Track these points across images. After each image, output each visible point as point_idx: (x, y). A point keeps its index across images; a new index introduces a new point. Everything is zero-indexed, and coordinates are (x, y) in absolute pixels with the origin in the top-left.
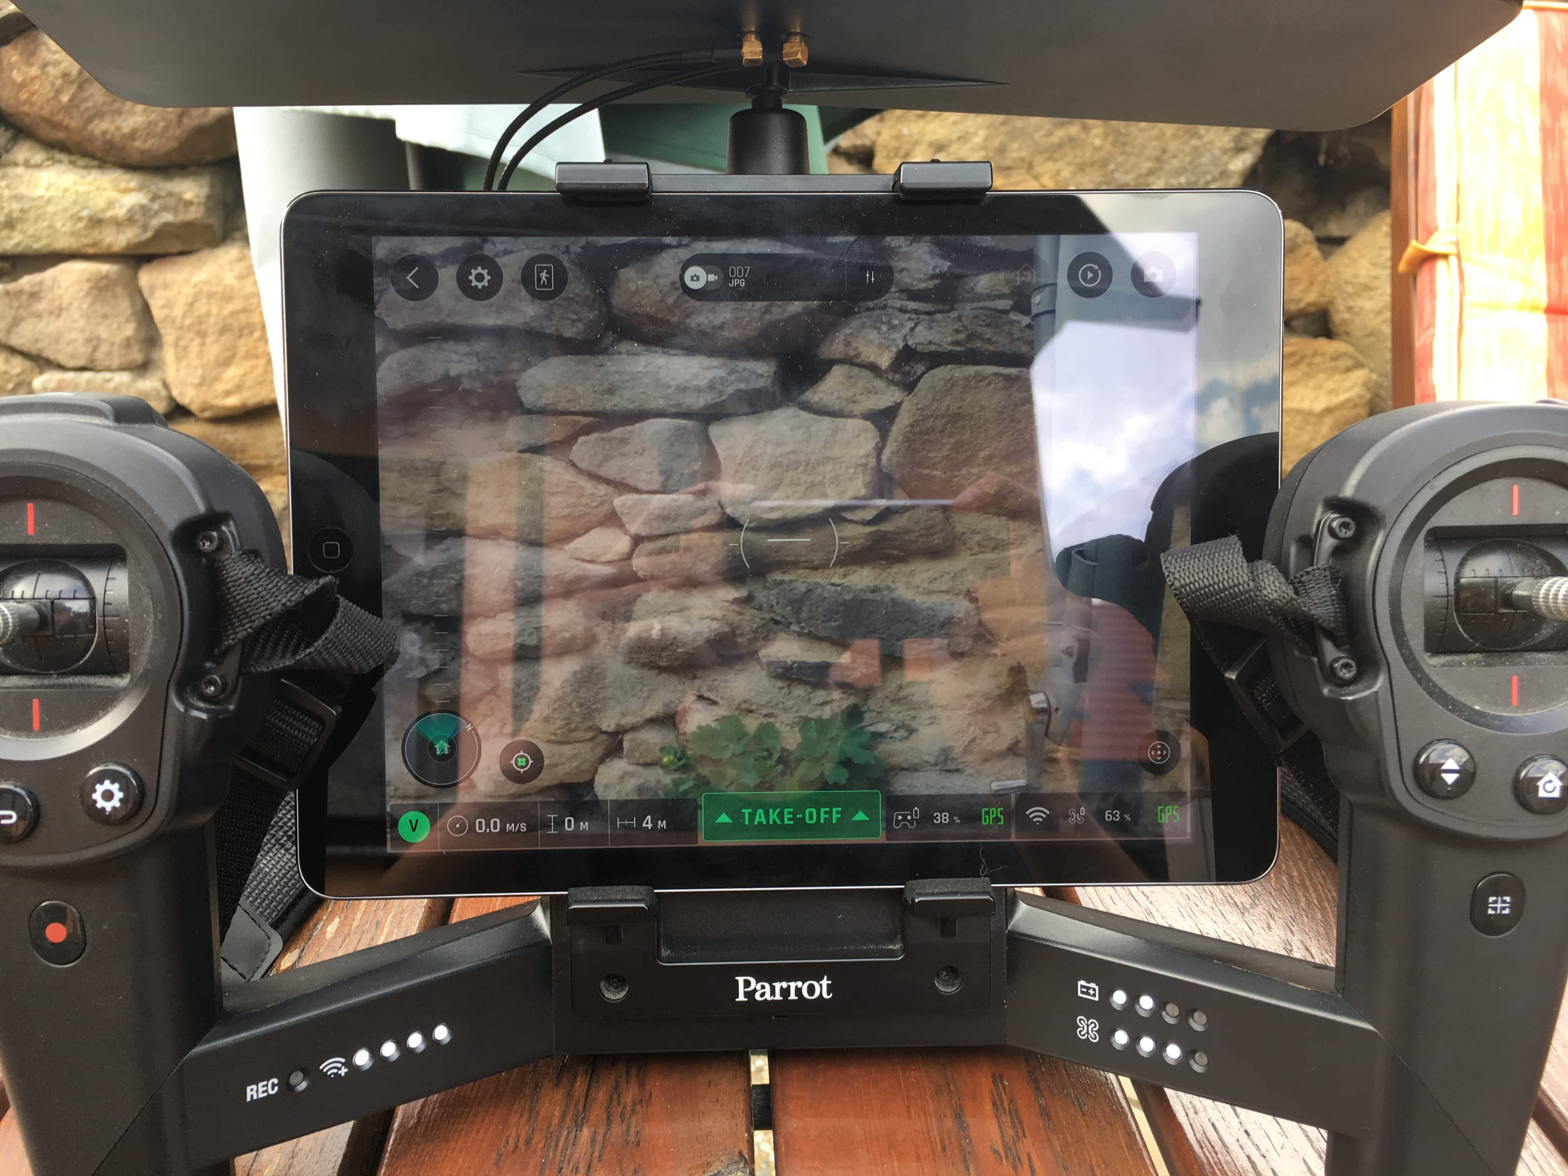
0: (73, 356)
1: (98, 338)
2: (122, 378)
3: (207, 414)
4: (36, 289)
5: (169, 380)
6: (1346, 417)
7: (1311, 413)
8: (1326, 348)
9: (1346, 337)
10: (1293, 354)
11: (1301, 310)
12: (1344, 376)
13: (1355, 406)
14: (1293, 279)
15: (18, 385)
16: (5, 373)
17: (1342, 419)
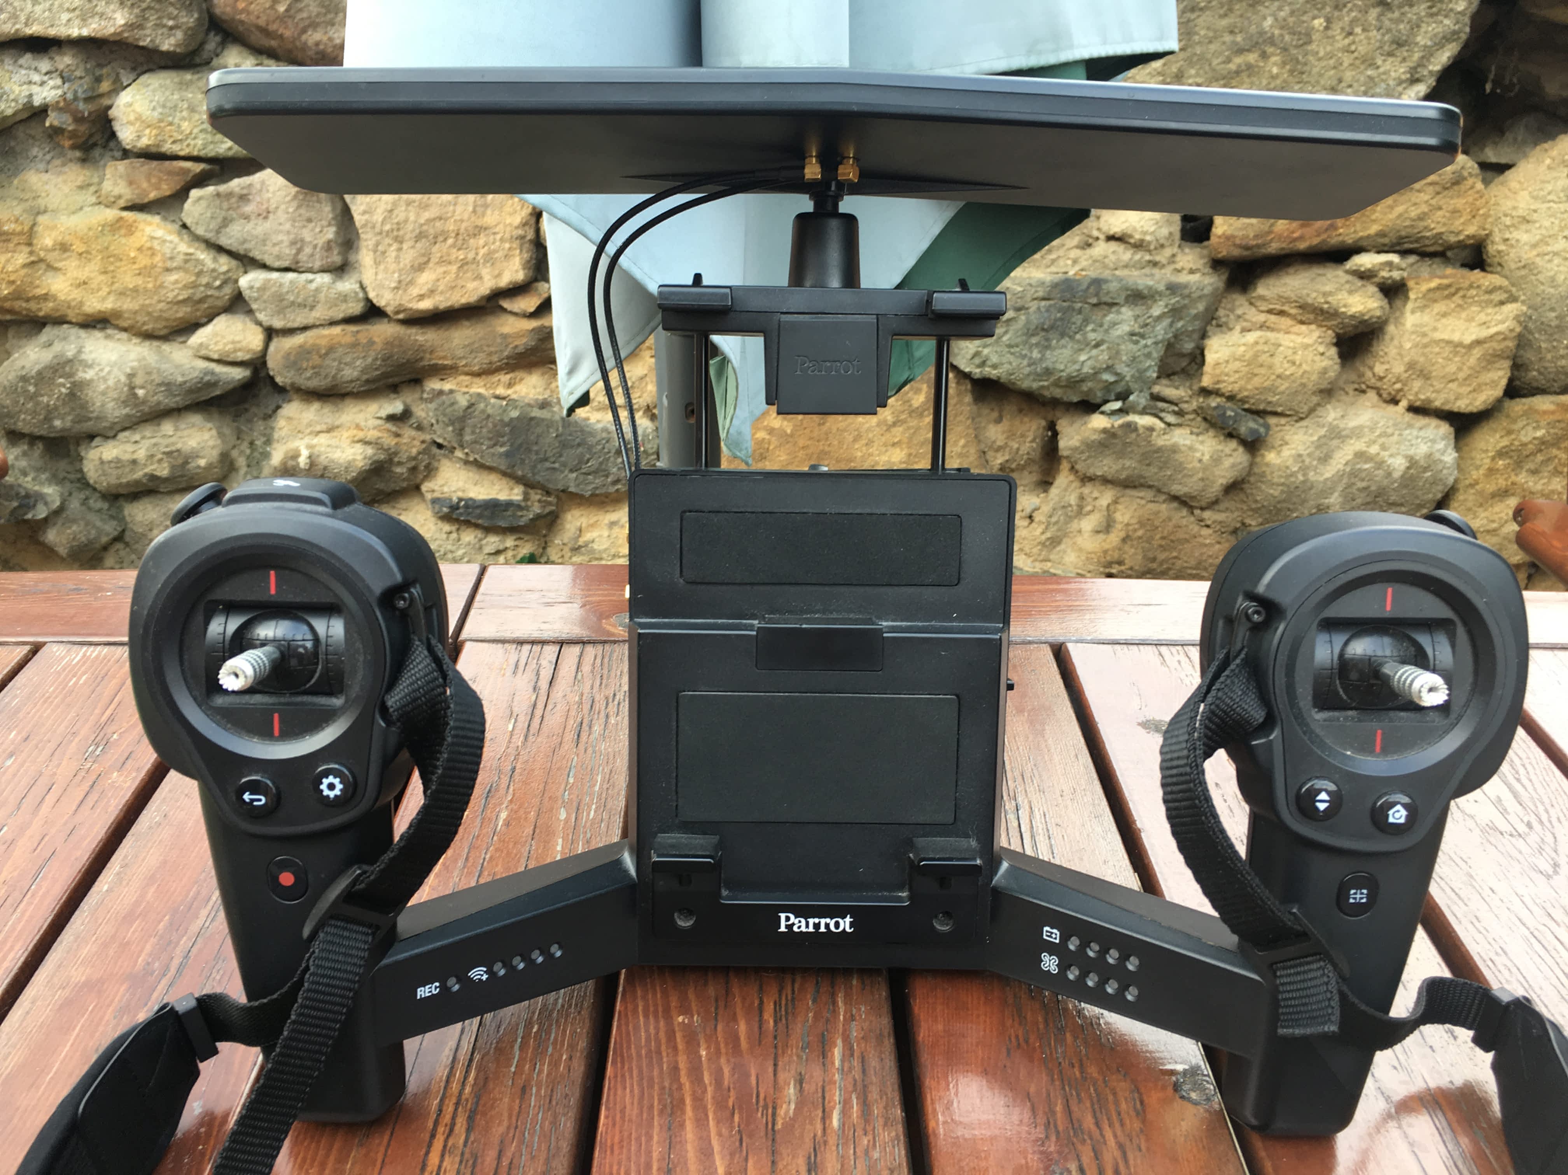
0: (278, 257)
1: (302, 240)
2: (324, 279)
3: (401, 316)
4: (245, 192)
5: (366, 282)
6: (1494, 350)
7: (1460, 344)
8: (1482, 281)
9: (1499, 269)
10: (1449, 286)
11: (1459, 242)
12: (1497, 309)
13: (1505, 339)
14: (1455, 212)
15: (225, 282)
16: (214, 270)
17: (1491, 351)
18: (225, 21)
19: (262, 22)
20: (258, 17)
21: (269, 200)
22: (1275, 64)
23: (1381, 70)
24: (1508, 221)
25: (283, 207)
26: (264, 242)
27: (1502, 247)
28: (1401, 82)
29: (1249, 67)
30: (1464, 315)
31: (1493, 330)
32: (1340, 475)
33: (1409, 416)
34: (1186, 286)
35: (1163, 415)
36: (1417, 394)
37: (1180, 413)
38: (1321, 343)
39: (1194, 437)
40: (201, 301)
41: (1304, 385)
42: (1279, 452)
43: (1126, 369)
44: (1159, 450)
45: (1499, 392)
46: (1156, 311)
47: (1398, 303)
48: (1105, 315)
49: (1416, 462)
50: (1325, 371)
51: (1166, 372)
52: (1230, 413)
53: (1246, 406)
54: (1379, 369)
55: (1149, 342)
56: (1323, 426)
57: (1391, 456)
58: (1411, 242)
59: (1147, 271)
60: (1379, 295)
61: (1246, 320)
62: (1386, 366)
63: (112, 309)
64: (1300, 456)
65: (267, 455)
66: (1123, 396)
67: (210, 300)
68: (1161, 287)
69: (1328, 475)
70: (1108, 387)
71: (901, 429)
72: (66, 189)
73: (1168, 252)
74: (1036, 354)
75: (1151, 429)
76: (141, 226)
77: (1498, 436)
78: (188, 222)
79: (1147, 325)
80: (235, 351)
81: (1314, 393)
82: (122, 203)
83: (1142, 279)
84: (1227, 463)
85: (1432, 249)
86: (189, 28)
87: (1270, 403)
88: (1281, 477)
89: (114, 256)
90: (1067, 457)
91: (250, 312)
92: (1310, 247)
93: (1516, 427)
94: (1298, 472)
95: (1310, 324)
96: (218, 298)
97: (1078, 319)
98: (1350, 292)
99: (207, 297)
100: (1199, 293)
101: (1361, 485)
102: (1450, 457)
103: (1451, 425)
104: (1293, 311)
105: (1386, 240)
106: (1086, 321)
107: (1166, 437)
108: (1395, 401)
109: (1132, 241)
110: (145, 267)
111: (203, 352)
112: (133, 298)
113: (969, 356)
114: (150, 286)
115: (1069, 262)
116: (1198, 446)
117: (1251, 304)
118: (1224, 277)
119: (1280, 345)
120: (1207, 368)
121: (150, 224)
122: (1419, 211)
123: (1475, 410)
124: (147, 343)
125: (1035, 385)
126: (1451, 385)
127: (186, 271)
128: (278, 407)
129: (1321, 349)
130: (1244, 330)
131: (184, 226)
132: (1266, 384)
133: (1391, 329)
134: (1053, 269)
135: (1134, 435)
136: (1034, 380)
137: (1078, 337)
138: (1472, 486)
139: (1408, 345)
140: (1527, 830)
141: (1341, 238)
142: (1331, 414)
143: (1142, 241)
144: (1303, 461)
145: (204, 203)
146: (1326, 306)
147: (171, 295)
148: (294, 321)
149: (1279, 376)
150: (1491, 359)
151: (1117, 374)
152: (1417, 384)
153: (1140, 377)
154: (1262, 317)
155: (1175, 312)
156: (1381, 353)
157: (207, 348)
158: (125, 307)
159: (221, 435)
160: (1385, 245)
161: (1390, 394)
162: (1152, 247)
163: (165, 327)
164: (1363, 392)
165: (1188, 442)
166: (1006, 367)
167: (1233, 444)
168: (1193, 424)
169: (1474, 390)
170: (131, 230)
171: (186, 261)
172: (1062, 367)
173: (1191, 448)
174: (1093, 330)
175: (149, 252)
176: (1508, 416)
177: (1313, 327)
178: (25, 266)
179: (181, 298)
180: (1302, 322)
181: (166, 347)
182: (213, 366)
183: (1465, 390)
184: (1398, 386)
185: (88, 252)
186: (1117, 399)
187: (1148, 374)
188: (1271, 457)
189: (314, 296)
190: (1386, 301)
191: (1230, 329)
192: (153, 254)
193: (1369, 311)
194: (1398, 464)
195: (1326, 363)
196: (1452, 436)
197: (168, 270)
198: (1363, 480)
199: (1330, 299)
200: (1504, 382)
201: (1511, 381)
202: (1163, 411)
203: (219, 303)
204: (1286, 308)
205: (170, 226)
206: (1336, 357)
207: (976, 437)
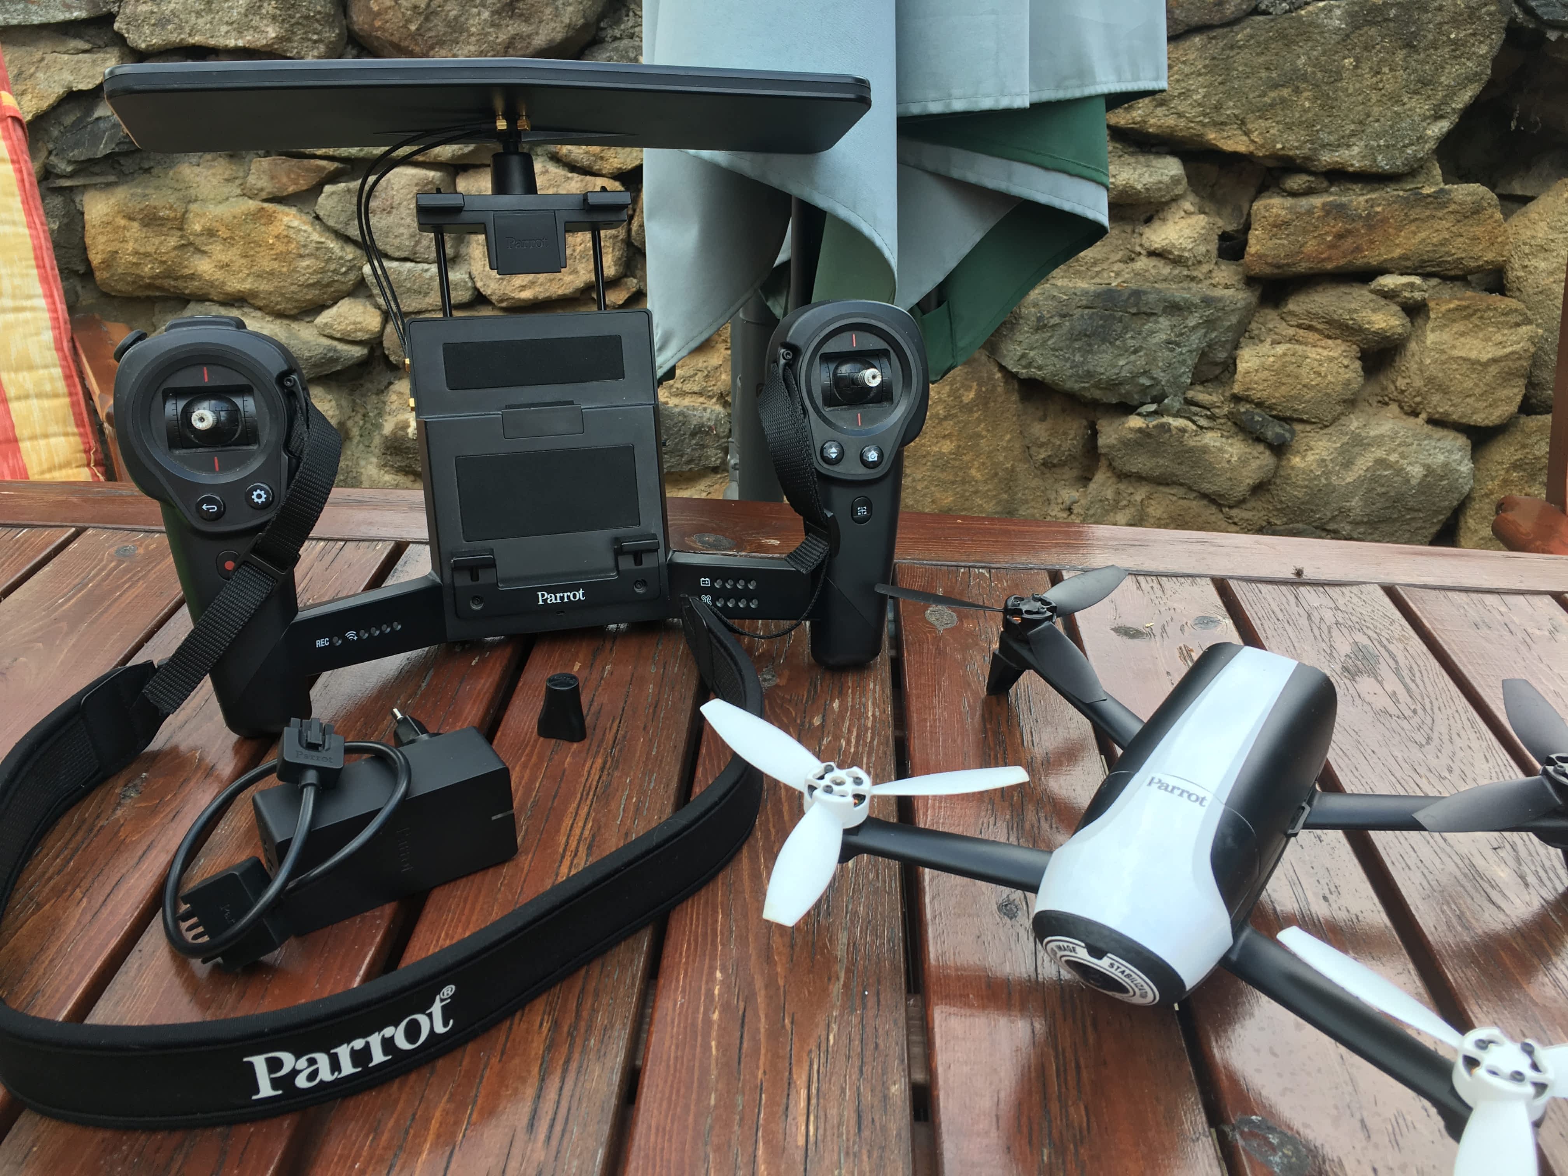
0: (398, 248)
3: (504, 304)
5: (475, 273)
6: (1509, 368)
7: (1478, 362)
8: (1498, 304)
9: (1518, 294)
10: (1467, 307)
11: (1479, 266)
12: (1513, 330)
13: (1519, 359)
14: (1475, 239)
15: (350, 269)
16: (341, 258)
17: (1506, 369)
18: (361, 37)
19: (395, 39)
20: (392, 34)
21: (393, 197)
22: (1307, 99)
23: (1407, 106)
24: (1527, 249)
25: (405, 203)
26: (387, 234)
27: (1521, 274)
28: (1425, 118)
29: (1283, 101)
30: (1481, 335)
31: (1509, 350)
32: (1361, 480)
33: (1428, 428)
34: (1220, 300)
35: (1195, 418)
36: (1435, 406)
37: (1212, 418)
38: (1345, 357)
39: (1224, 440)
40: (328, 285)
41: (1328, 395)
42: (1304, 457)
43: (1162, 374)
44: (1191, 450)
45: (1513, 408)
46: (1192, 322)
47: (1420, 321)
48: (1144, 324)
49: (1434, 470)
50: (1348, 383)
51: (1200, 379)
52: (1257, 418)
53: (1274, 413)
54: (1401, 383)
55: (1184, 350)
56: (1347, 434)
57: (1410, 464)
58: (1433, 266)
59: (1185, 285)
60: (1402, 314)
61: (1276, 334)
62: (1408, 381)
63: (250, 290)
64: (1323, 460)
65: (379, 427)
66: (1158, 399)
67: (336, 285)
68: (1196, 300)
69: (1349, 480)
70: (1145, 389)
71: (951, 423)
72: (215, 182)
73: (1205, 268)
74: (1078, 358)
75: (1183, 431)
76: (280, 216)
77: (1512, 449)
78: (321, 214)
79: (1182, 334)
80: (356, 331)
81: (1338, 403)
82: (264, 195)
83: (1178, 292)
84: (1255, 464)
85: (1452, 273)
86: (331, 42)
87: (1295, 410)
88: (1305, 479)
89: (254, 242)
90: (1105, 455)
91: (370, 296)
92: (1337, 267)
93: (1529, 441)
94: (1320, 476)
95: (1336, 338)
96: (343, 283)
97: (1118, 327)
98: (1374, 311)
99: (334, 281)
100: (1233, 307)
101: (1380, 490)
102: (1466, 467)
103: (1468, 438)
104: (1319, 326)
105: (1409, 264)
106: (1126, 329)
107: (1197, 438)
108: (1415, 414)
109: (1171, 257)
110: (282, 252)
111: (327, 331)
112: (269, 281)
113: (1016, 358)
114: (285, 269)
115: (1112, 274)
116: (1227, 448)
117: (1282, 318)
118: (1257, 293)
119: (1307, 357)
120: (1238, 377)
121: (288, 215)
122: (1441, 237)
123: (1491, 424)
124: (278, 321)
125: (1077, 386)
126: (1468, 400)
127: (317, 258)
128: (390, 383)
129: (1346, 363)
130: (1275, 343)
131: (317, 217)
132: (1293, 393)
133: (1413, 346)
134: (1097, 280)
135: (1167, 435)
136: (1076, 381)
137: (1118, 343)
138: (1487, 495)
139: (1428, 361)
140: (1412, 714)
141: (1366, 260)
142: (1354, 423)
143: (1180, 257)
144: (1326, 466)
145: (335, 198)
146: (1351, 322)
147: (302, 279)
148: (409, 305)
149: (1304, 386)
150: (1507, 377)
151: (1153, 378)
152: (1436, 398)
153: (1175, 382)
154: (1291, 331)
155: (1209, 323)
156: (1403, 368)
157: (331, 327)
158: (261, 288)
159: (339, 406)
160: (1407, 268)
161: (1410, 406)
162: (1190, 263)
163: (296, 307)
164: (1387, 404)
165: (1218, 444)
166: (1051, 368)
167: (1261, 448)
168: (1224, 427)
169: (1490, 405)
170: (270, 219)
171: (317, 249)
172: (1102, 370)
173: (1220, 450)
174: (1132, 337)
175: (286, 240)
176: (1523, 431)
177: (1339, 341)
178: (175, 248)
179: (311, 281)
180: (1329, 337)
181: (295, 326)
182: (335, 343)
183: (1481, 405)
184: (1418, 399)
185: (232, 238)
186: (1153, 402)
187: (1183, 380)
188: (1296, 461)
189: (428, 284)
190: (1408, 319)
191: (1262, 341)
192: (289, 242)
193: (1392, 327)
194: (1416, 471)
195: (1350, 375)
196: (1469, 448)
197: (301, 256)
198: (1383, 486)
199: (1355, 316)
200: (1519, 398)
201: (1526, 399)
202: (1196, 414)
203: (344, 288)
204: (1314, 323)
205: (304, 217)
206: (1360, 369)
207: (1021, 432)
